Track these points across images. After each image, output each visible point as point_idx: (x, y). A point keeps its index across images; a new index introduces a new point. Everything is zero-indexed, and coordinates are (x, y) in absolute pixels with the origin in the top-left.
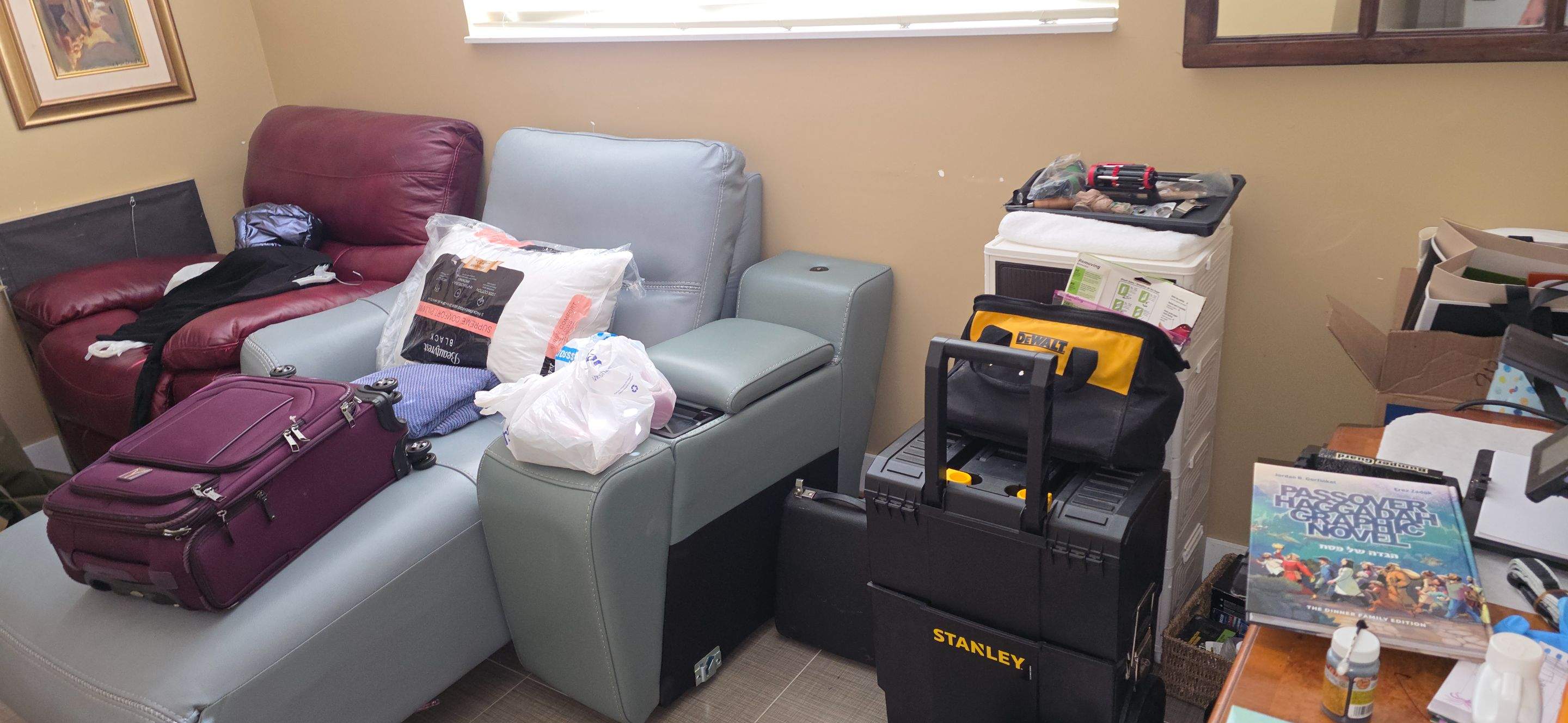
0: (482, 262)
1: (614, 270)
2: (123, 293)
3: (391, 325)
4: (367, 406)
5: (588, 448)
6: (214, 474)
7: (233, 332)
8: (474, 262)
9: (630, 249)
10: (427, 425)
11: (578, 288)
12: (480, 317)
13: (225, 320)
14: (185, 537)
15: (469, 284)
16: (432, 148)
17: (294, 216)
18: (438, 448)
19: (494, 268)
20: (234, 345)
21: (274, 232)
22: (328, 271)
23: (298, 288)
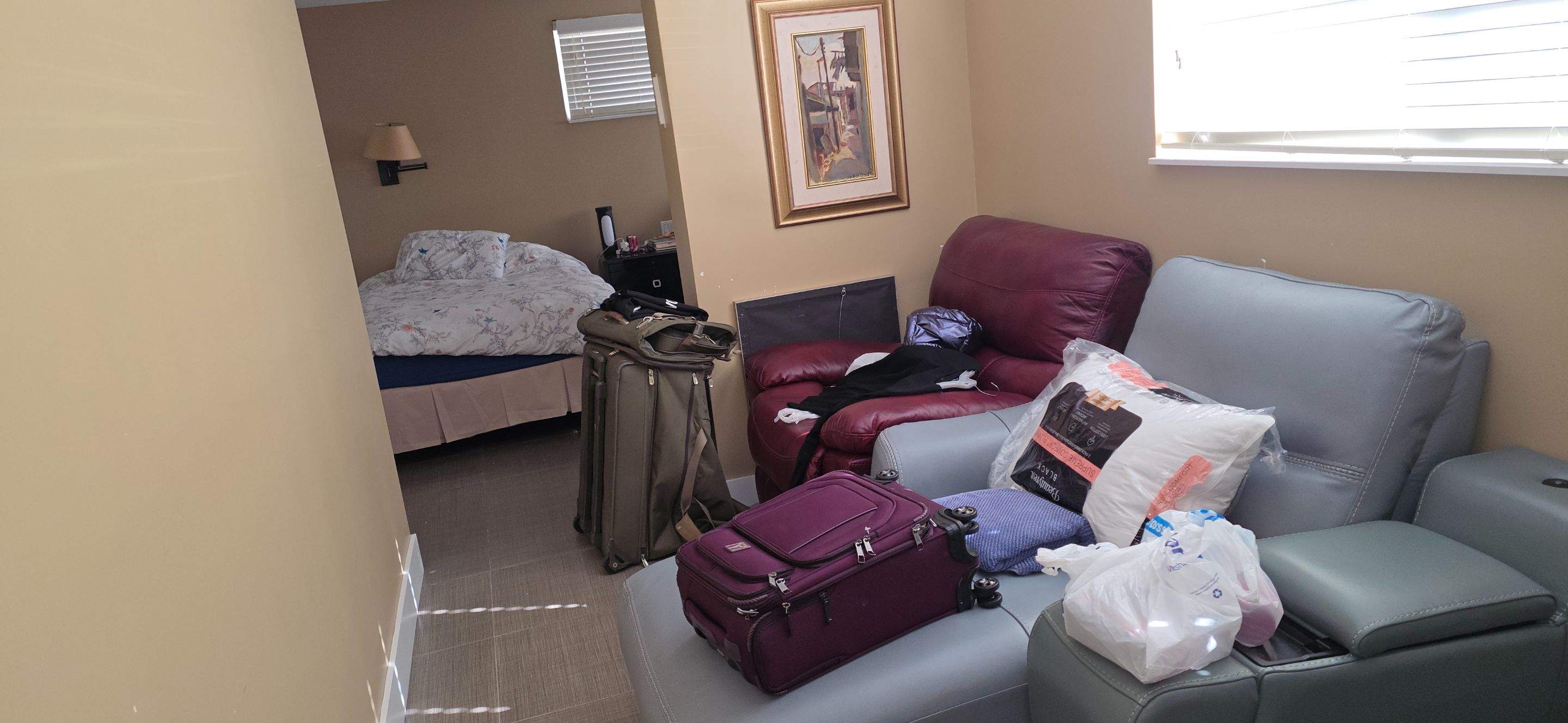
0: (1104, 398)
1: (1248, 434)
2: (818, 368)
3: (1010, 442)
4: (941, 532)
5: (1139, 651)
6: (791, 565)
7: (873, 424)
8: (1097, 397)
9: (1274, 414)
10: (1005, 561)
11: (1198, 448)
12: (1086, 458)
13: (868, 412)
14: (753, 618)
15: (1085, 420)
16: (1096, 269)
17: (958, 321)
18: (1007, 588)
19: (1114, 408)
20: (871, 436)
21: (938, 334)
22: (972, 378)
23: (940, 390)
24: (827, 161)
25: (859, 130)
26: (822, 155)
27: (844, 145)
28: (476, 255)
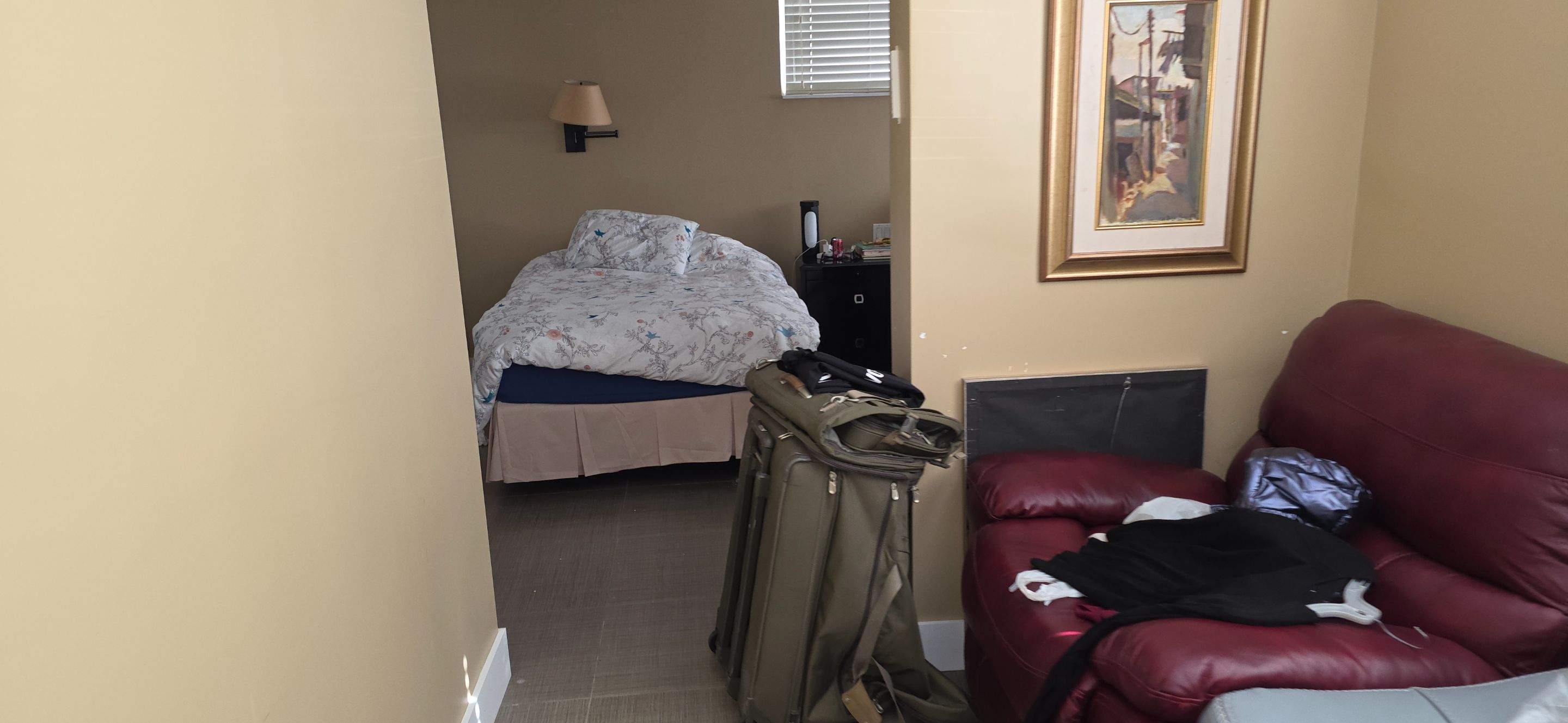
24: (1131, 193)
25: (1188, 151)
26: (1125, 183)
27: (1160, 171)
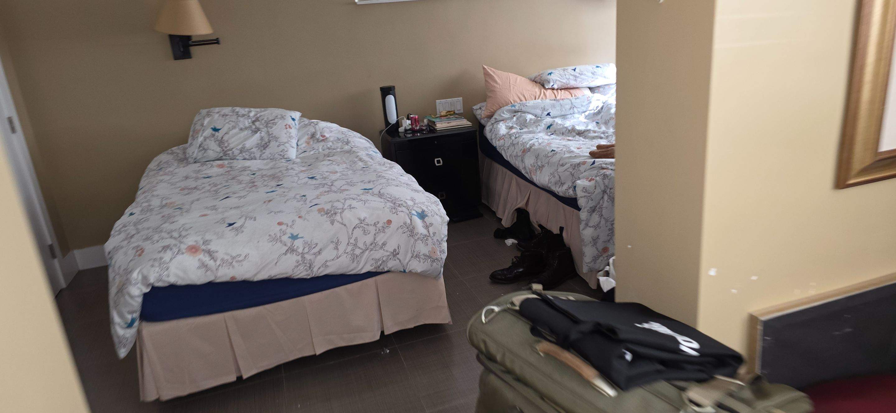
28: (269, 135)
